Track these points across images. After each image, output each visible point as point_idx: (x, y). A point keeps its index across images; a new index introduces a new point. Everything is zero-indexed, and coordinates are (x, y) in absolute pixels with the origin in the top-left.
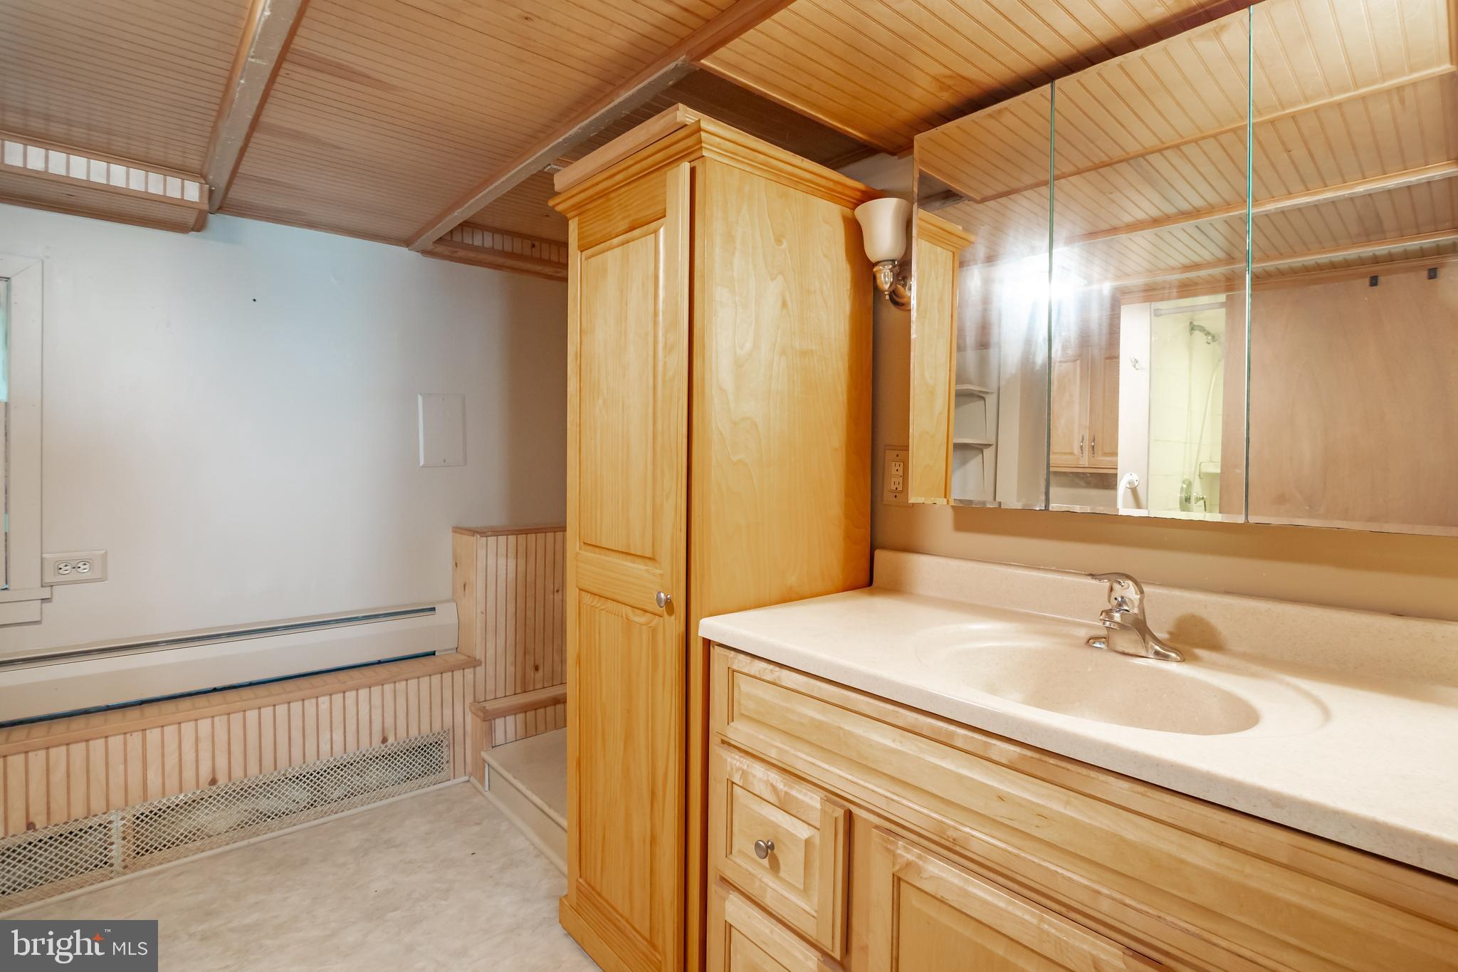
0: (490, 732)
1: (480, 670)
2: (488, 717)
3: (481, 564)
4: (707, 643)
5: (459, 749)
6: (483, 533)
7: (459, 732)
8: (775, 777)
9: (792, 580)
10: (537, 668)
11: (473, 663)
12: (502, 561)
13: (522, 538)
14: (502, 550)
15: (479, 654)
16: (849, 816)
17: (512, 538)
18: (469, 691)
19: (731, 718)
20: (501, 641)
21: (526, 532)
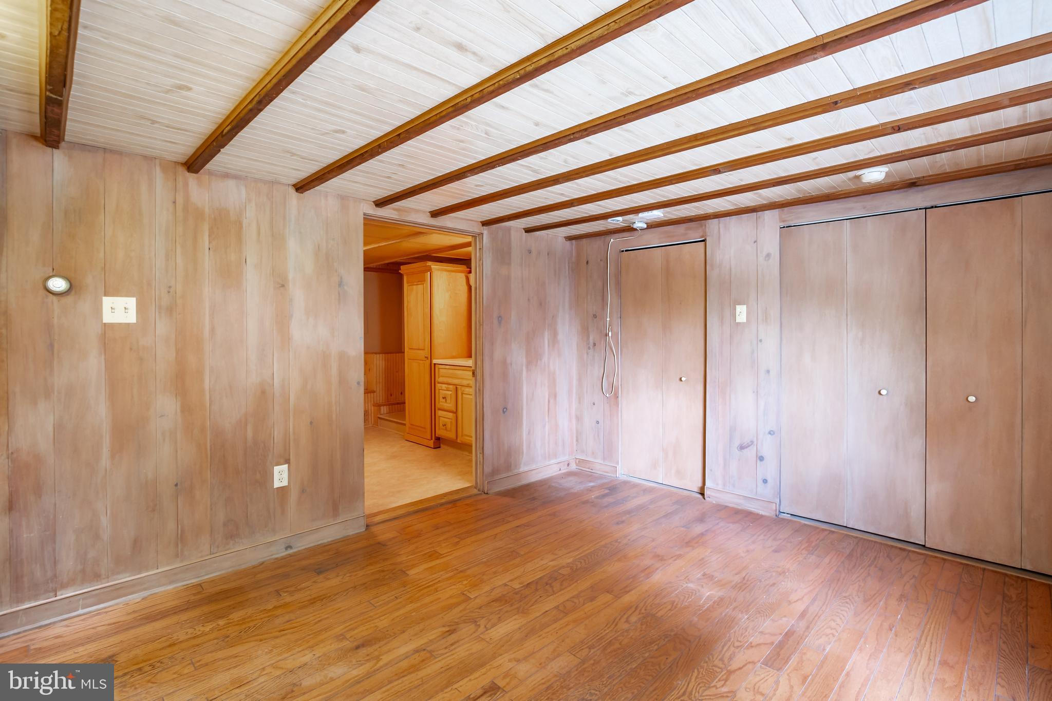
0: (380, 409)
1: (375, 394)
2: (378, 406)
3: (375, 362)
4: (435, 364)
5: (370, 417)
6: (376, 353)
7: (370, 411)
8: (446, 386)
9: (454, 354)
10: (391, 395)
11: (374, 392)
12: (381, 362)
13: (386, 355)
14: (381, 358)
15: (375, 390)
16: (456, 388)
17: (384, 355)
18: (372, 400)
19: (439, 378)
20: (381, 387)
21: (388, 353)
